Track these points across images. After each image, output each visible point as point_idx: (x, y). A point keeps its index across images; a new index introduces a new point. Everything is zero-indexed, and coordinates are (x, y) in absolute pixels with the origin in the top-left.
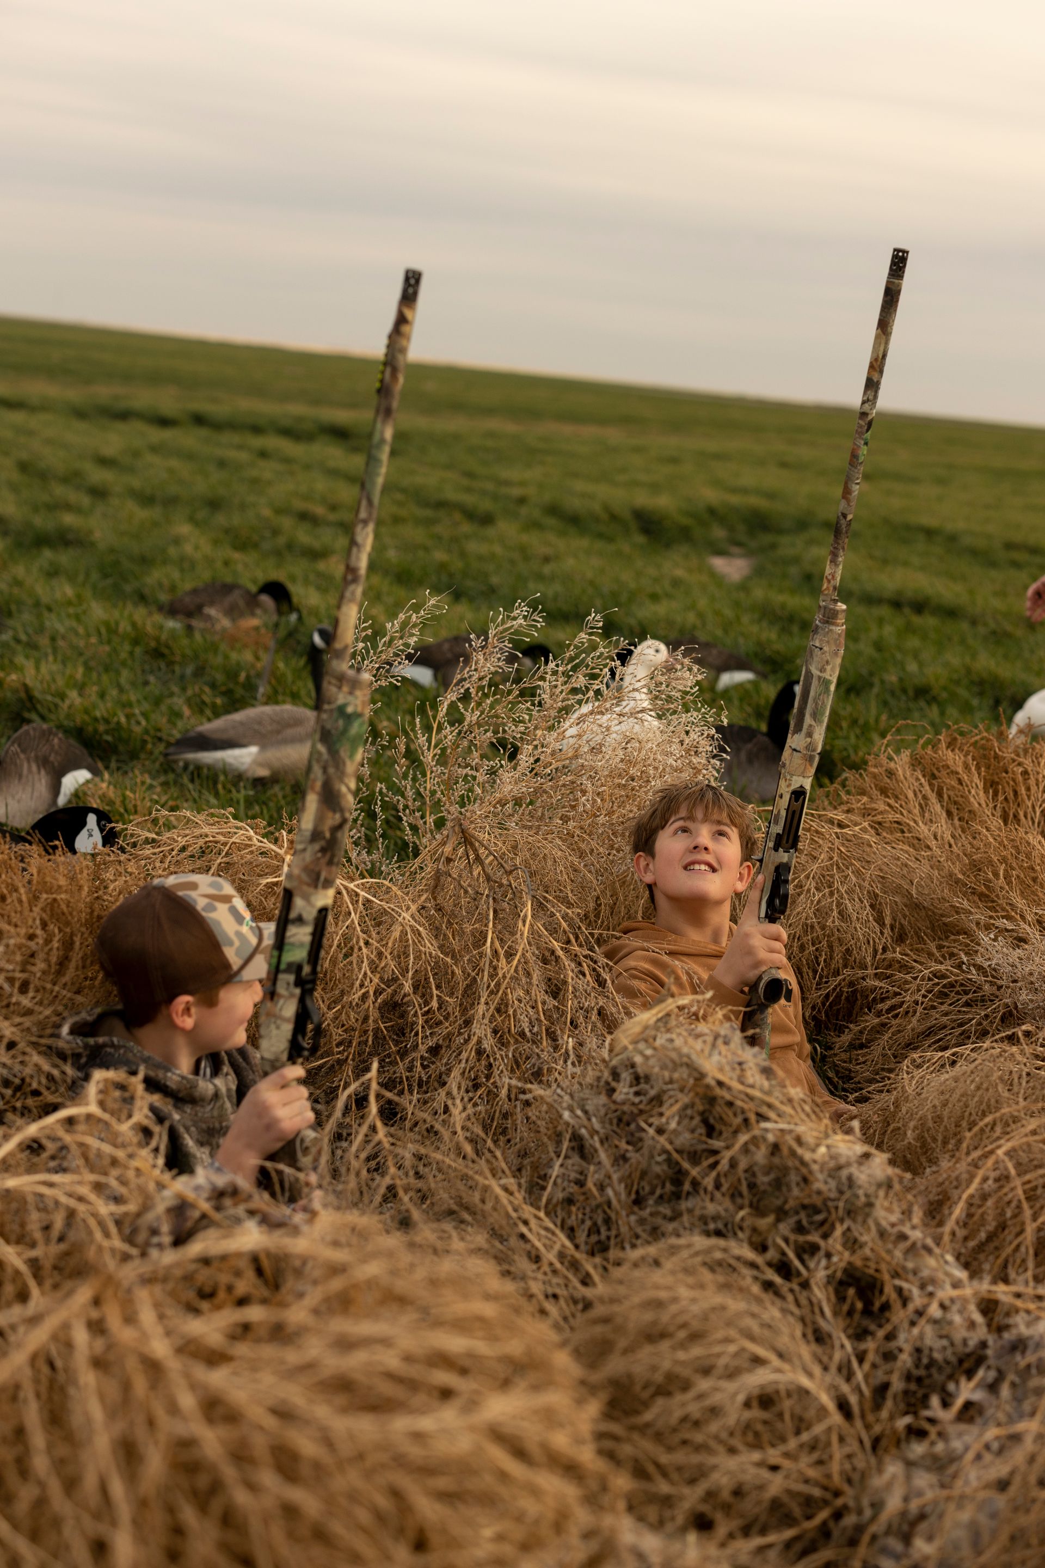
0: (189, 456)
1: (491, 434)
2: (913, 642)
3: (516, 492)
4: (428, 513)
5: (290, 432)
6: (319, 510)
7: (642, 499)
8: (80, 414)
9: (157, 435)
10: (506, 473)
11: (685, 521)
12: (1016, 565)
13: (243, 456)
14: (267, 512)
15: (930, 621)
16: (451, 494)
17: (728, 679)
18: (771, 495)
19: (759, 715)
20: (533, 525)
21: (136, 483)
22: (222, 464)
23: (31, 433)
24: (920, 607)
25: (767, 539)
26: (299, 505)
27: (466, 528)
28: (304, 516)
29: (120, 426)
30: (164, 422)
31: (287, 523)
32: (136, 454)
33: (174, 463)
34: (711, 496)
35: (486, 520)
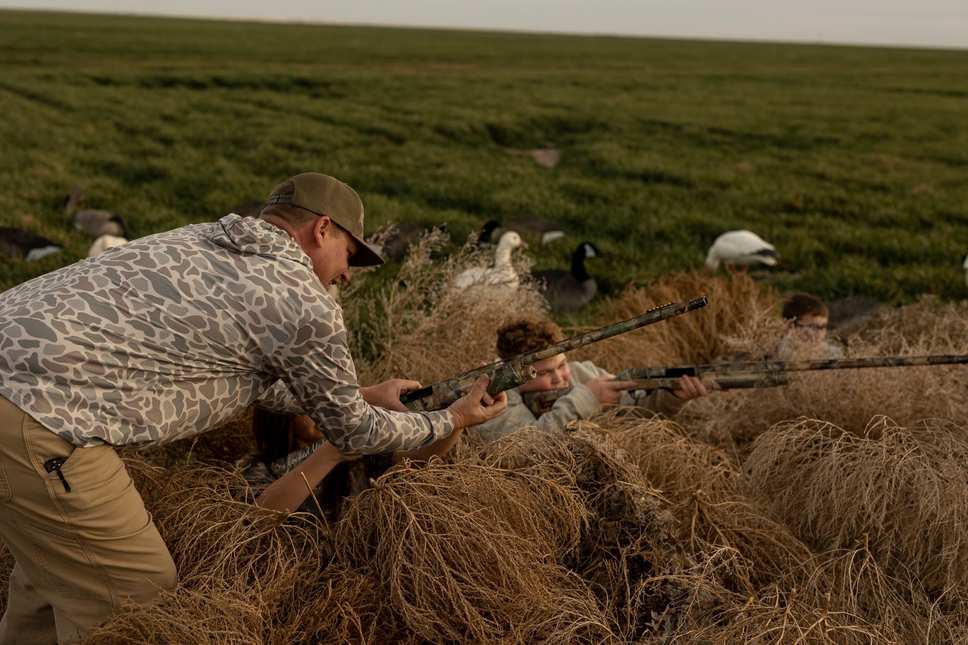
0: (217, 111)
1: (397, 78)
2: (653, 204)
3: (416, 118)
4: (365, 137)
5: (274, 86)
6: (300, 142)
7: (492, 118)
8: (146, 84)
9: (197, 96)
10: (409, 106)
11: (519, 129)
12: (716, 144)
13: (249, 108)
14: (270, 147)
15: (665, 189)
16: (378, 124)
17: (549, 237)
18: (568, 108)
19: (567, 259)
20: (429, 142)
21: (190, 133)
22: (238, 114)
23: (118, 102)
24: (659, 178)
25: (569, 136)
26: (288, 139)
27: (390, 146)
28: (291, 147)
29: (172, 92)
30: (197, 85)
31: (281, 152)
32: (186, 113)
33: (210, 116)
34: (534, 111)
35: (399, 140)
